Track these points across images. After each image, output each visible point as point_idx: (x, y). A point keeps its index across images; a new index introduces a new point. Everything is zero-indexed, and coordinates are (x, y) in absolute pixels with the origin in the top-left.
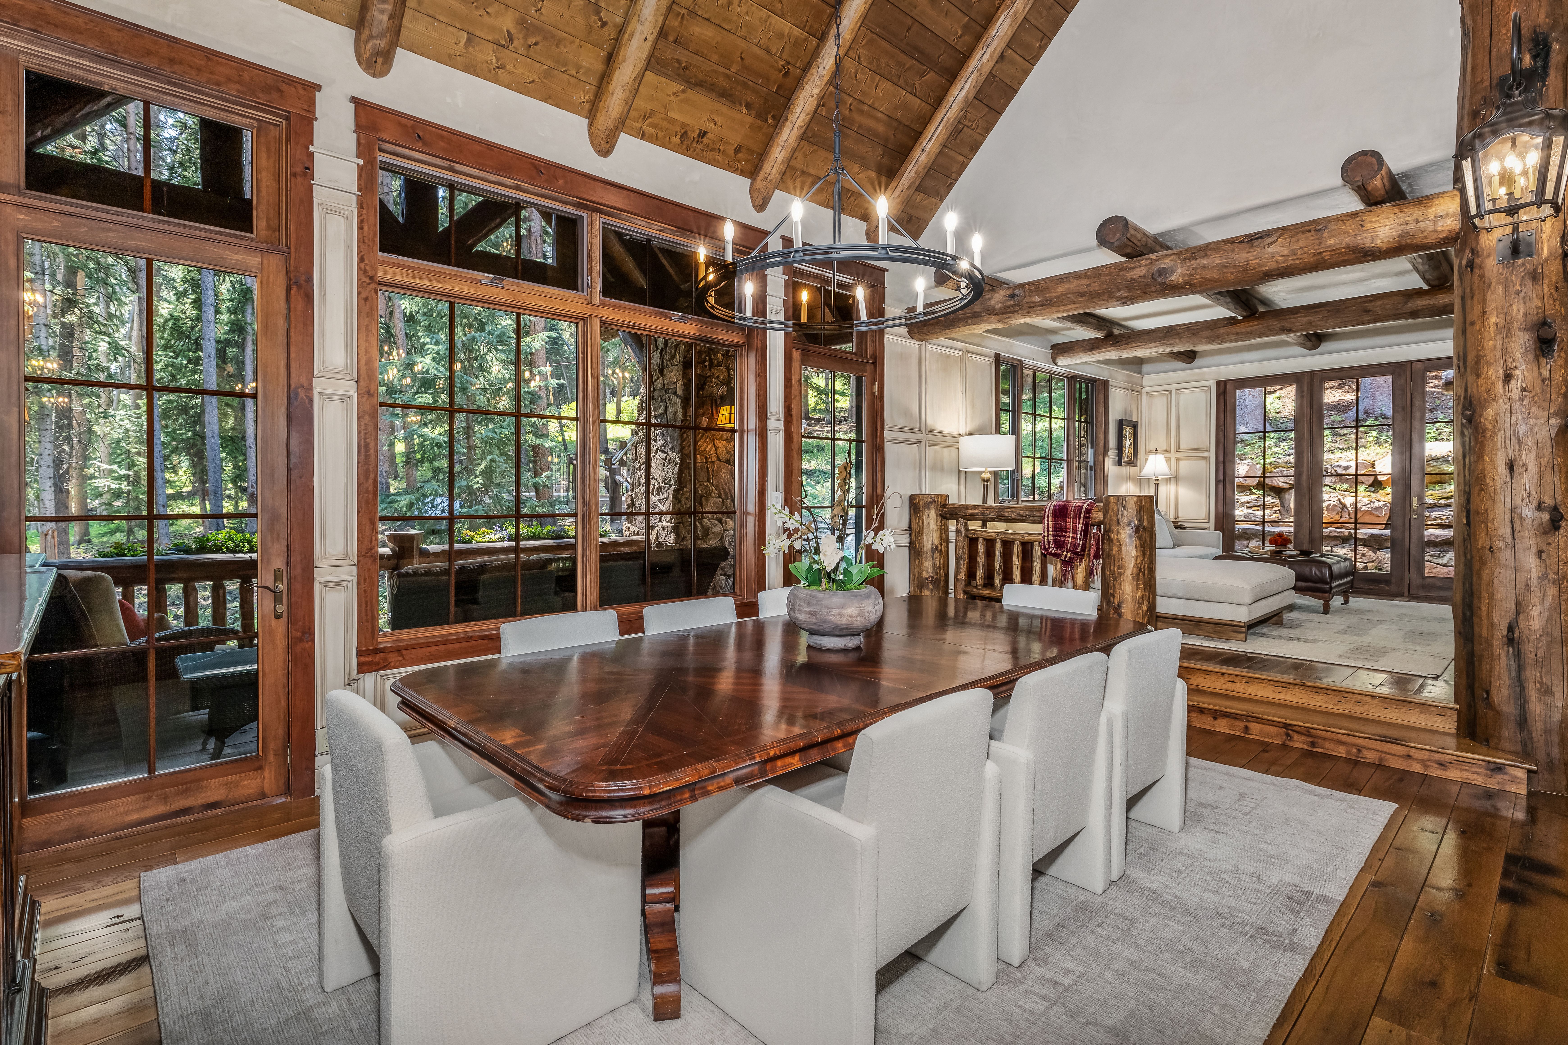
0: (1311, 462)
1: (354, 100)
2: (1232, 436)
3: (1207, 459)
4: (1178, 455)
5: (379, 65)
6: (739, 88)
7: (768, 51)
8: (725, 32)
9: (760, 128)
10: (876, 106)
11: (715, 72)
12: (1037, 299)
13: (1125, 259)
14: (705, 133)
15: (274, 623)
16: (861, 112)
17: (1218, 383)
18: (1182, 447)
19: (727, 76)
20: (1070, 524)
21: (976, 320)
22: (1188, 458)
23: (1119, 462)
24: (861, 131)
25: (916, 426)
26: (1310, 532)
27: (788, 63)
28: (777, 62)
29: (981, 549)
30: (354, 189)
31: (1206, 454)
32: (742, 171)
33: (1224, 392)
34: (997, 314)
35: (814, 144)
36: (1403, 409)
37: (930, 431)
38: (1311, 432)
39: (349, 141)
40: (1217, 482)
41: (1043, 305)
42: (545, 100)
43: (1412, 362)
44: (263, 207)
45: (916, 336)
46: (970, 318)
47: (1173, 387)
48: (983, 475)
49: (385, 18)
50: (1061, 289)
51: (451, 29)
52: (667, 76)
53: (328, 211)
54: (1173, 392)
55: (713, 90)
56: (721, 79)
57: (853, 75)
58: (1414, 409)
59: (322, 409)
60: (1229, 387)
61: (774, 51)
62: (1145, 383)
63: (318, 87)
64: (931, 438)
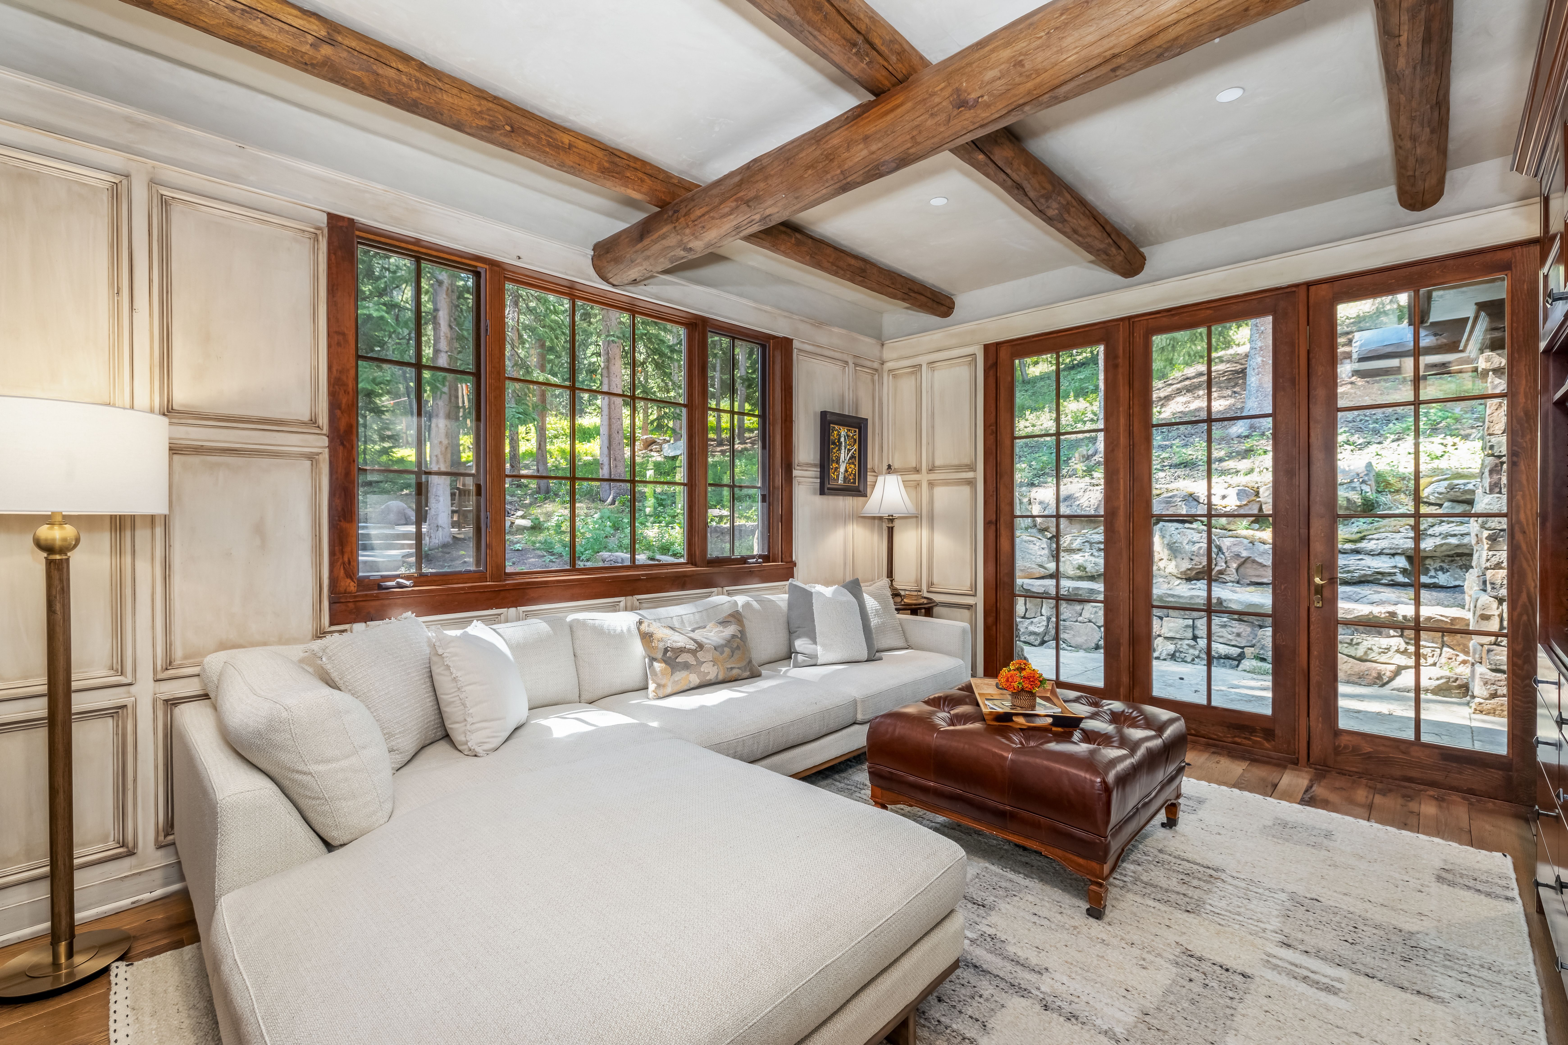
0: (1132, 489)
2: (1007, 442)
3: (971, 483)
4: (932, 476)
17: (987, 347)
18: (937, 463)
22: (947, 483)
23: (824, 489)
26: (1132, 624)
31: (970, 475)
33: (996, 364)
36: (1293, 381)
38: (1130, 434)
40: (987, 523)
43: (1309, 285)
47: (923, 360)
54: (924, 368)
58: (1314, 380)
60: (1004, 354)
62: (887, 354)
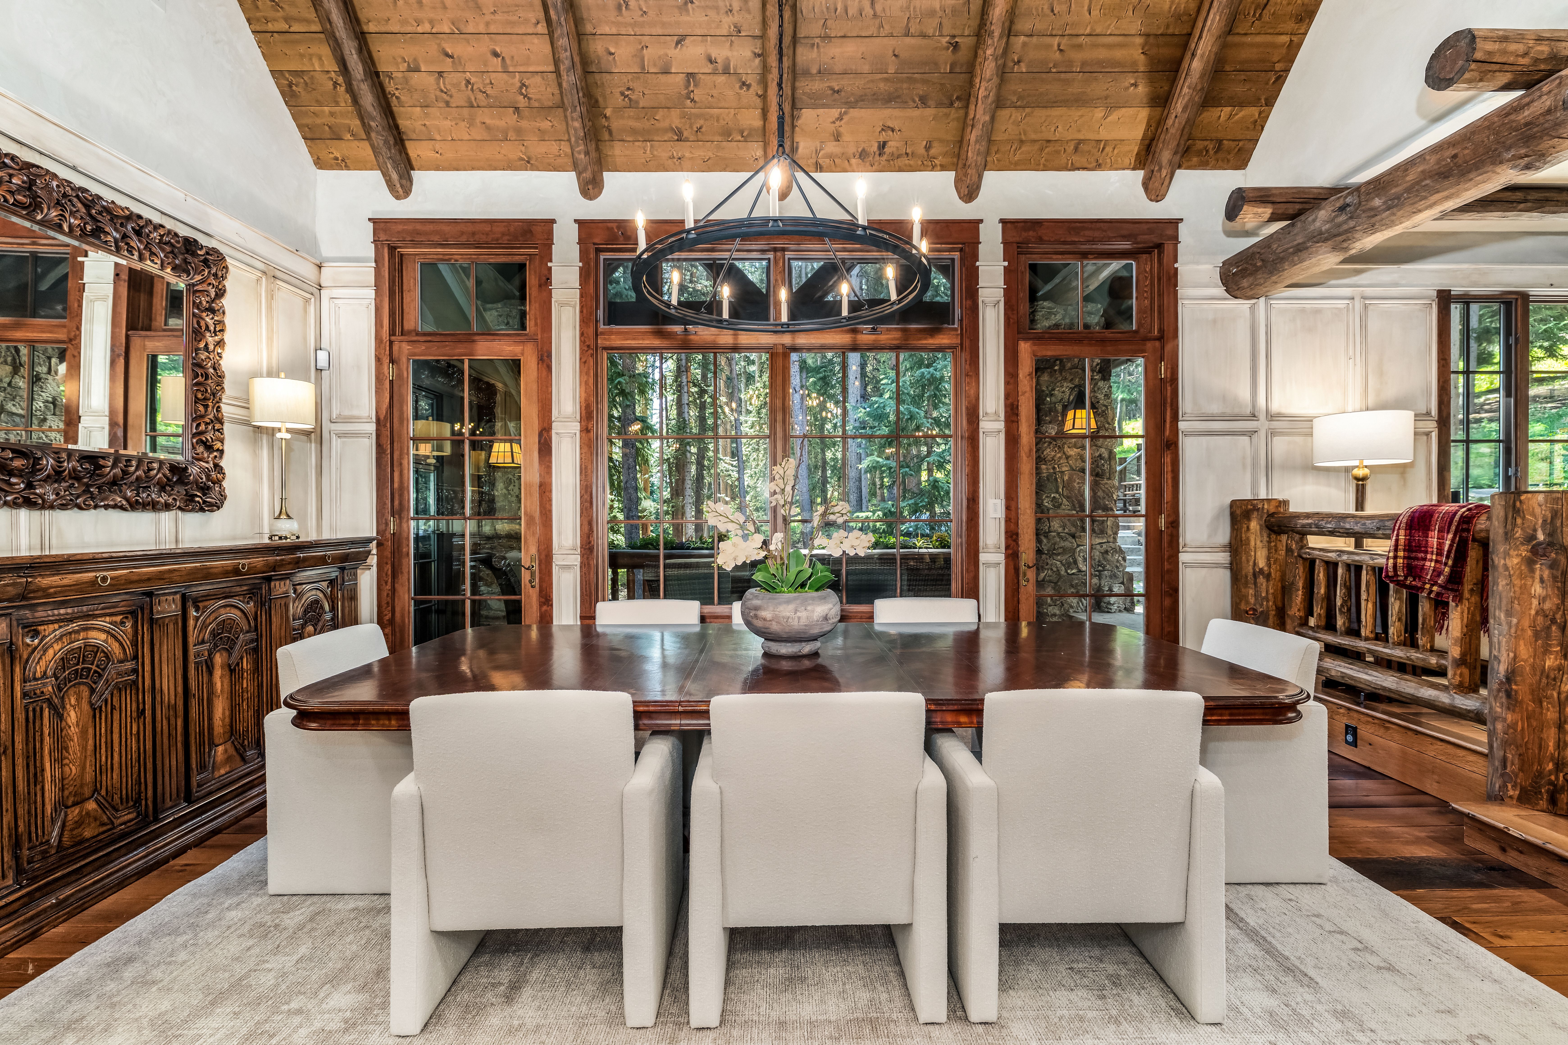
1: (576, 221)
5: (591, 191)
6: (905, 86)
7: (923, 36)
8: (867, 40)
9: (947, 115)
10: (1098, 30)
11: (872, 81)
12: (1377, 202)
13: (1518, 93)
14: (885, 143)
15: (531, 590)
16: (1079, 46)
19: (886, 80)
20: (1433, 540)
21: (1304, 254)
24: (1088, 69)
25: (1248, 411)
27: (954, 36)
28: (939, 42)
29: (1321, 575)
30: (577, 285)
32: (941, 166)
34: (1326, 240)
35: (1024, 107)
37: (1271, 417)
39: (575, 251)
41: (1388, 209)
42: (724, 170)
44: (533, 312)
45: (1238, 293)
46: (1294, 253)
48: (1356, 472)
49: (582, 156)
50: (1411, 177)
51: (637, 144)
52: (824, 106)
53: (562, 305)
55: (877, 100)
56: (882, 85)
57: (1047, 11)
59: (559, 443)
61: (930, 32)
63: (553, 221)
64: (1275, 424)
